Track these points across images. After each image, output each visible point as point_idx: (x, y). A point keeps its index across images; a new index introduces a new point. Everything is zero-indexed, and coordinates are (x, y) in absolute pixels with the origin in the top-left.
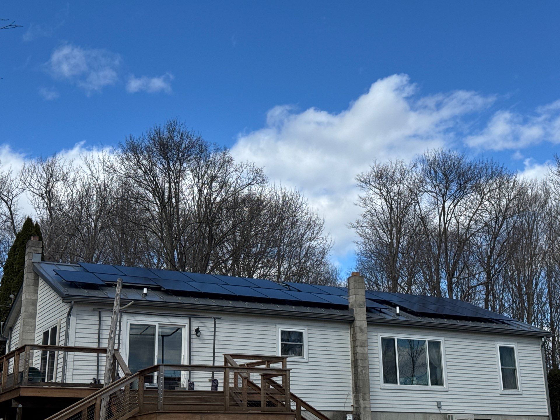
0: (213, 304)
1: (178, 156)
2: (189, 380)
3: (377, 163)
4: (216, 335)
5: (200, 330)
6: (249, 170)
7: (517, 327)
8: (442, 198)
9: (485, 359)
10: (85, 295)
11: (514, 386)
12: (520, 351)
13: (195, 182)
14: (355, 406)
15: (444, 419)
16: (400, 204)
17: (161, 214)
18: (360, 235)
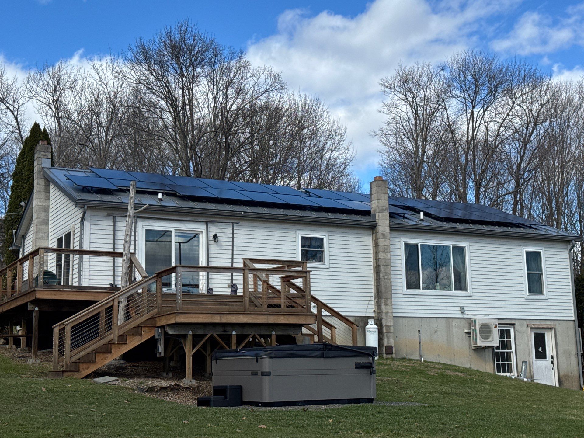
0: (231, 210)
1: (191, 60)
2: (208, 286)
3: (403, 66)
4: (234, 241)
5: (218, 235)
6: (267, 75)
7: (545, 232)
8: (470, 104)
9: (511, 264)
10: (99, 199)
11: (540, 291)
12: (547, 256)
13: (210, 89)
14: (377, 311)
15: (467, 324)
16: (426, 110)
17: (175, 122)
18: (384, 143)
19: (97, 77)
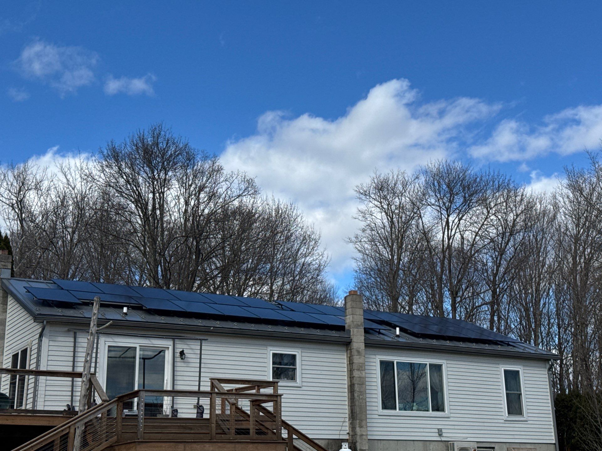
0: (200, 324)
1: (163, 163)
2: (172, 407)
3: (378, 173)
4: (202, 357)
5: (185, 352)
6: (240, 180)
7: (523, 350)
8: (445, 212)
10: (59, 314)
11: (519, 412)
12: (525, 375)
13: (182, 192)
14: (351, 433)
15: (445, 447)
16: (401, 218)
17: (144, 226)
18: (359, 250)
19: (65, 180)
